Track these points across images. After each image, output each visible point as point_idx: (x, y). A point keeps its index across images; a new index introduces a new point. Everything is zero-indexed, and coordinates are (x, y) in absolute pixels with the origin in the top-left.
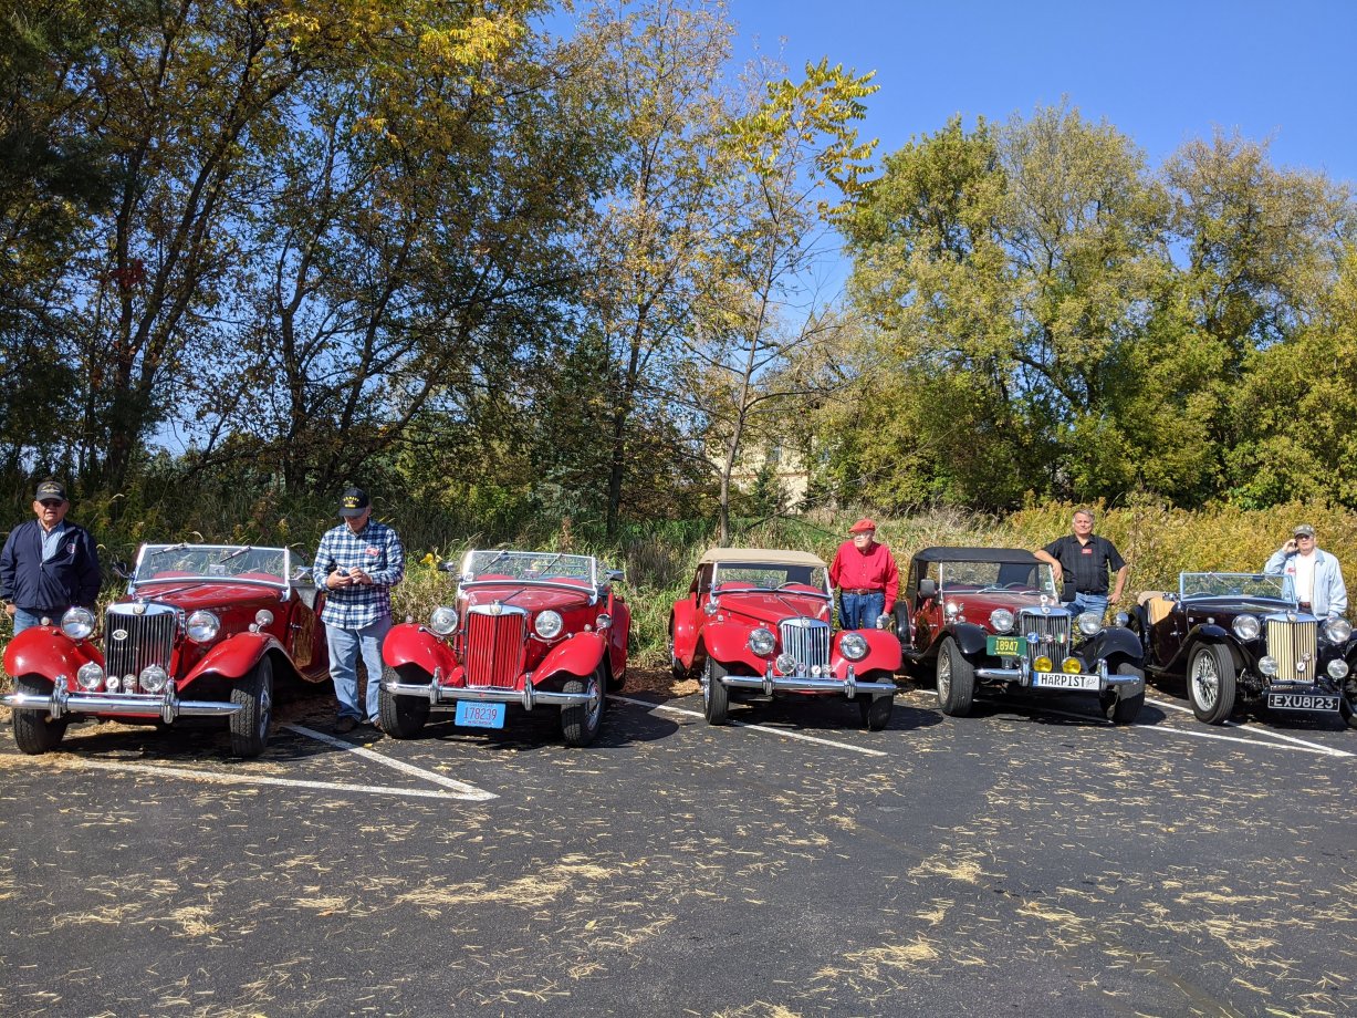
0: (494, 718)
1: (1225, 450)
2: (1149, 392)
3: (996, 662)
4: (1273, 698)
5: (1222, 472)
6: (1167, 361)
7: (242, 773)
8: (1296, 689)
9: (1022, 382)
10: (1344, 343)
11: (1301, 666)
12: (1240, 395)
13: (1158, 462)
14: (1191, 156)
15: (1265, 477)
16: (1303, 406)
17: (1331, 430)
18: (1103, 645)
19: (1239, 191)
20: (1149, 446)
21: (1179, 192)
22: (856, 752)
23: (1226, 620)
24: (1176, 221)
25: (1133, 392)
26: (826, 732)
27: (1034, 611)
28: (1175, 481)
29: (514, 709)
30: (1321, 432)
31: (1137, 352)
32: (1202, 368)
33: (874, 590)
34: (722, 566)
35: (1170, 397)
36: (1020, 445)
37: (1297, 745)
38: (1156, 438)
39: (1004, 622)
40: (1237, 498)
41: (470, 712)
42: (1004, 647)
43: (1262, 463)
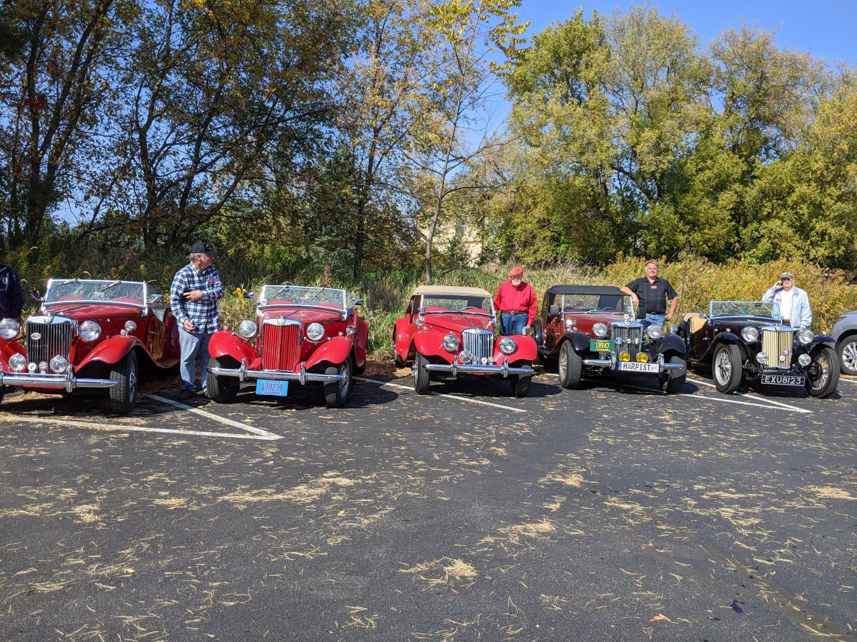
0: (281, 390)
1: (741, 228)
2: (695, 191)
3: (596, 355)
4: (764, 377)
5: (738, 241)
6: (707, 171)
7: (118, 424)
8: (779, 372)
9: (617, 184)
10: (816, 161)
11: (783, 359)
12: (752, 193)
13: (700, 235)
14: (727, 39)
15: (764, 245)
16: (790, 201)
17: (806, 215)
18: (662, 345)
19: (756, 63)
20: (694, 225)
21: (718, 63)
22: (508, 410)
23: (738, 330)
24: (716, 82)
25: (685, 191)
26: (489, 398)
27: (620, 324)
28: (709, 247)
29: (293, 384)
30: (800, 218)
31: (689, 165)
32: (728, 176)
33: (521, 312)
34: (427, 297)
35: (708, 194)
36: (614, 223)
37: (778, 406)
38: (698, 220)
39: (601, 331)
40: (747, 258)
41: (265, 386)
42: (601, 346)
43: (763, 236)
